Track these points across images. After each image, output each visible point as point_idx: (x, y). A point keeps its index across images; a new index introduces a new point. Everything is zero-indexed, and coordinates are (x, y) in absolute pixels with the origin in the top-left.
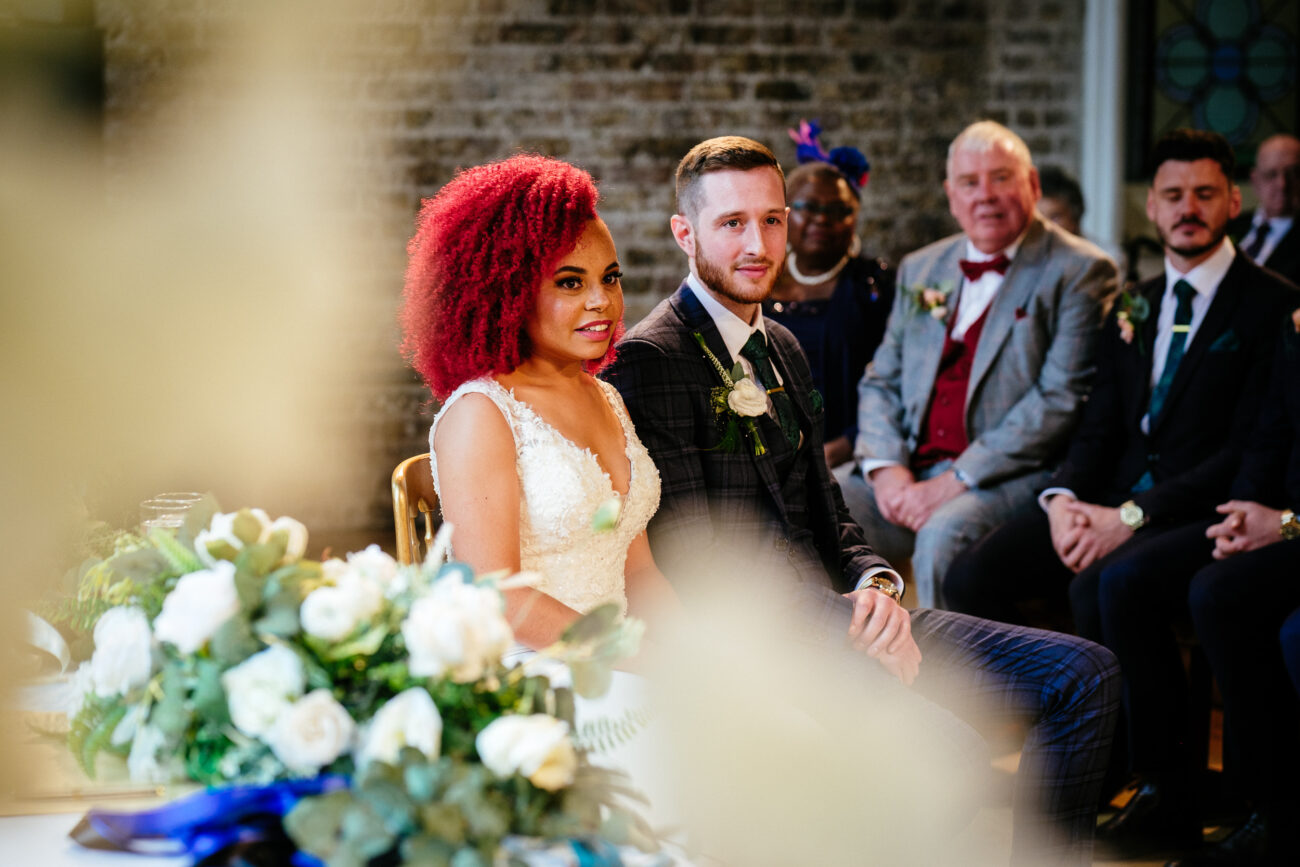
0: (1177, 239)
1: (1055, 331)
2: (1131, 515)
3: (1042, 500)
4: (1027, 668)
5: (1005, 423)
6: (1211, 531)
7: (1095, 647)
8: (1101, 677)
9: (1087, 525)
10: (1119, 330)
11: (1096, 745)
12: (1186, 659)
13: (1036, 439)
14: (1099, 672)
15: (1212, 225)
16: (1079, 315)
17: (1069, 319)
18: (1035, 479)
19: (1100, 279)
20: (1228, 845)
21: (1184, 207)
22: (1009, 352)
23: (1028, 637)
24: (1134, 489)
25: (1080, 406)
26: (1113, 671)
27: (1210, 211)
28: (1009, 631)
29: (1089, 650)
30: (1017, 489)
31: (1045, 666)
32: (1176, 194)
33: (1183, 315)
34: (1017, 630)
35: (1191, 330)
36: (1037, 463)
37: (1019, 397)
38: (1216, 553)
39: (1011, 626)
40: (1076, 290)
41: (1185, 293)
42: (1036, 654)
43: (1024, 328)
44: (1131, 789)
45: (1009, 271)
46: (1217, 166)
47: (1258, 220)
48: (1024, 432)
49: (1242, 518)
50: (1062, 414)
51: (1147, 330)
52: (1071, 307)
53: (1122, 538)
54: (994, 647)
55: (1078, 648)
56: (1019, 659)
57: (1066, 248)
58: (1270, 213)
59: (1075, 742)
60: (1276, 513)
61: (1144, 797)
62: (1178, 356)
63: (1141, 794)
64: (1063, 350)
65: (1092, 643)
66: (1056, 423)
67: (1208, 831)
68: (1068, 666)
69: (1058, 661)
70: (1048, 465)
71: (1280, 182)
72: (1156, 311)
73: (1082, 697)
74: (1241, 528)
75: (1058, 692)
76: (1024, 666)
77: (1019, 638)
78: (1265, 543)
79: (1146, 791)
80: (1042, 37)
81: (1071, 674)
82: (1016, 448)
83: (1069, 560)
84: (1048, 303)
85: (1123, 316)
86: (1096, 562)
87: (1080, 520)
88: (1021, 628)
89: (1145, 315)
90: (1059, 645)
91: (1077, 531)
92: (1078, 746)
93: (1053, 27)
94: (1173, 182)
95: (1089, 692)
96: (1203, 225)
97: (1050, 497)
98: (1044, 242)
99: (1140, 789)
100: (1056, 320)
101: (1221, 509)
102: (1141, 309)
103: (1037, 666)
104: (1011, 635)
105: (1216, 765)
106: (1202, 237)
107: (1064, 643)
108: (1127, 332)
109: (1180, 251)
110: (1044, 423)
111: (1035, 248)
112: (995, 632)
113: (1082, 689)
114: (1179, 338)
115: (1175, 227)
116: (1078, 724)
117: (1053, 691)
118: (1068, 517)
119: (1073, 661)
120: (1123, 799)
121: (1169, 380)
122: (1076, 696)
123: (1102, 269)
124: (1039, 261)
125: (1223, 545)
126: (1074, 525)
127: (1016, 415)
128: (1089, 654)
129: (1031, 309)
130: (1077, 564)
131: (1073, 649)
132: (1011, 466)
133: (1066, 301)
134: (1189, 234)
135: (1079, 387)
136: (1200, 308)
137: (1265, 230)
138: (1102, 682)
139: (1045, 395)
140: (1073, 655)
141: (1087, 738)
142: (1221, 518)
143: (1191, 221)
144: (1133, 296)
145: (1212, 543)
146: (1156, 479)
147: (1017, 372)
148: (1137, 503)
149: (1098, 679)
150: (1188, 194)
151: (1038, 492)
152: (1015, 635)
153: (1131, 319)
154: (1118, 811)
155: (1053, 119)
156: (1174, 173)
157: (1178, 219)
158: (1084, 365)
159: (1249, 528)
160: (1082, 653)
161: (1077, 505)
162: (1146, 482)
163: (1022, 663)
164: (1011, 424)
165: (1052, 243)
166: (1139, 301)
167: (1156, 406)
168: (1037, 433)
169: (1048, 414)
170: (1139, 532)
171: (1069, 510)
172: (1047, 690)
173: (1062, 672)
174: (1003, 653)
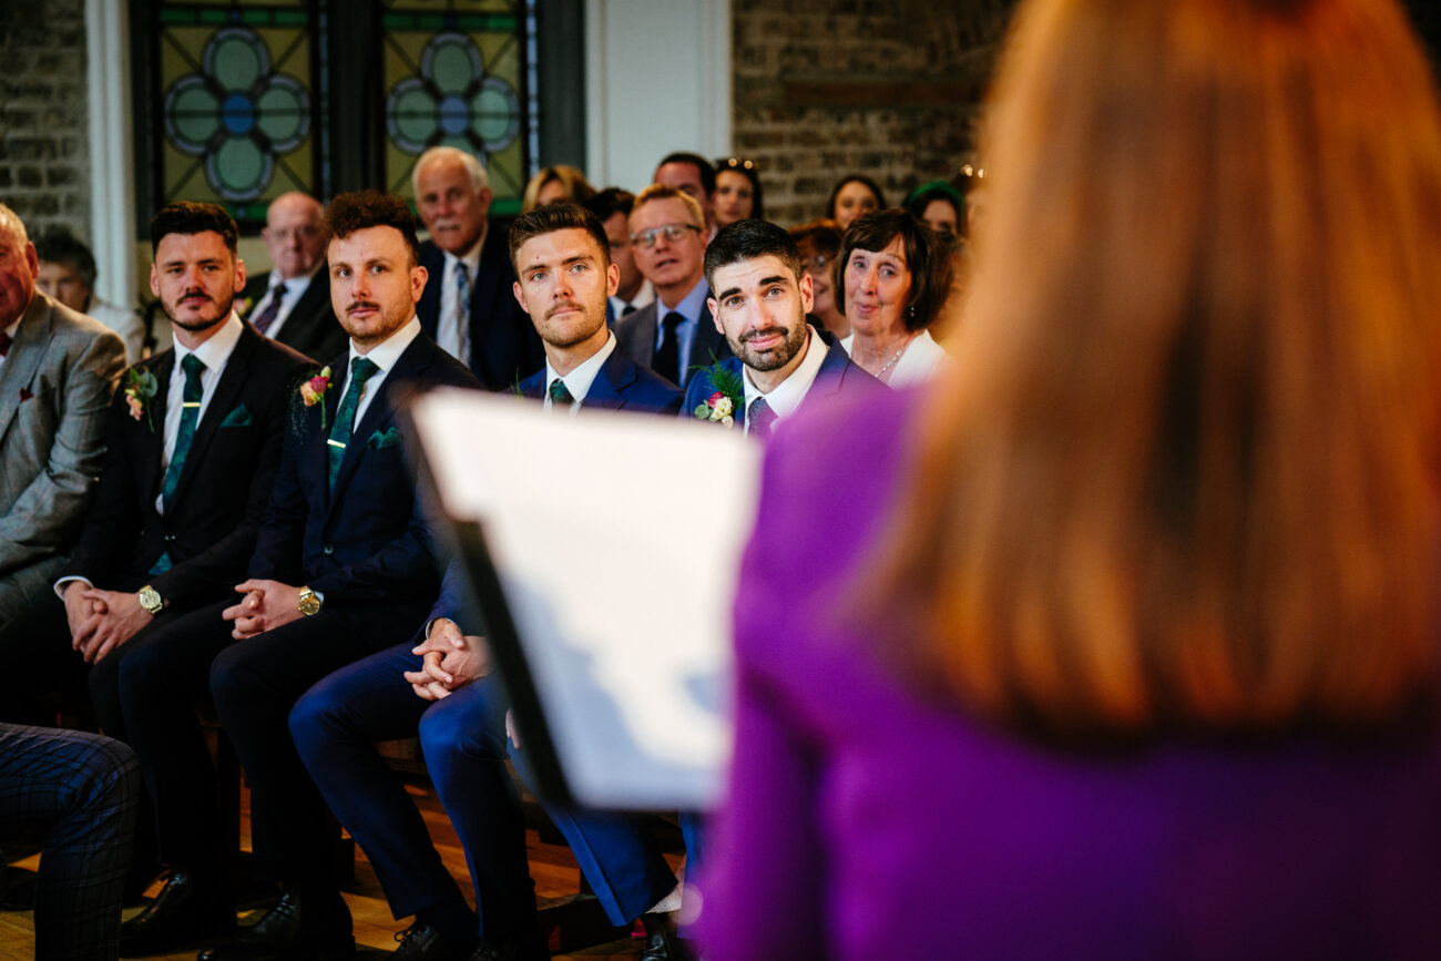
0: (183, 314)
1: (63, 412)
2: (149, 599)
3: (56, 587)
4: (45, 768)
5: (14, 510)
6: (228, 613)
7: (111, 743)
8: (119, 773)
9: (105, 611)
10: (128, 407)
11: (116, 842)
12: (213, 743)
13: (49, 524)
14: (117, 768)
15: (217, 299)
16: (86, 393)
17: (76, 398)
18: (49, 566)
19: (108, 355)
20: (262, 929)
21: (188, 280)
22: (15, 434)
23: (42, 737)
24: (151, 572)
25: (92, 486)
26: (130, 766)
27: (215, 284)
28: (21, 733)
29: (106, 746)
30: (31, 577)
31: (60, 766)
32: (178, 268)
33: (193, 392)
34: (30, 731)
35: (203, 406)
36: (51, 550)
37: (28, 481)
38: (236, 634)
39: (24, 727)
40: (82, 368)
41: (195, 368)
42: (50, 754)
43: (29, 408)
44: (162, 880)
45: (11, 350)
46: (220, 238)
47: (274, 281)
48: (35, 518)
49: (261, 596)
50: (74, 496)
51: (156, 406)
52: (78, 386)
53: (141, 623)
54: (8, 750)
55: (94, 744)
56: (33, 761)
57: (69, 325)
58: (285, 275)
59: (96, 841)
60: (294, 590)
61: (176, 885)
62: (189, 433)
63: (173, 883)
64: (72, 430)
65: (109, 739)
66: (69, 506)
67: (242, 915)
68: (84, 765)
69: (74, 760)
70: (62, 550)
71: (290, 242)
72: (164, 387)
73: (99, 796)
74: (260, 608)
75: (75, 791)
76: (39, 767)
77: (32, 740)
78: (285, 621)
79: (178, 880)
80: (42, 91)
81: (87, 772)
82: (27, 535)
83: (87, 650)
84: (54, 383)
85: (131, 392)
86: (114, 649)
87: (98, 606)
88: (34, 728)
89: (153, 392)
90: (75, 743)
91: (95, 617)
92: (99, 845)
93: (53, 80)
94: (175, 256)
95: (107, 789)
96: (209, 299)
97: (66, 585)
98: (47, 317)
99: (172, 879)
100: (63, 399)
101: (239, 588)
102: (149, 386)
103: (52, 766)
104: (24, 737)
105: (247, 847)
106: (208, 312)
107: (81, 741)
108: (136, 408)
109: (186, 326)
110: (55, 508)
111: (37, 325)
112: (6, 735)
113: (99, 787)
114: (189, 414)
115: (180, 302)
116: (97, 822)
117: (70, 791)
118: (87, 604)
119: (89, 758)
120: (154, 890)
121: (181, 459)
122: (93, 795)
123: (109, 345)
124: (41, 340)
125: (242, 624)
126: (93, 612)
127: (26, 501)
128: (106, 750)
129: (36, 390)
130: (96, 652)
131: (88, 746)
132: (24, 553)
133: (72, 380)
134: (194, 308)
135: (90, 468)
136: (210, 383)
137: (281, 291)
138: (119, 780)
139: (54, 478)
140: (89, 753)
141: (107, 836)
142: (238, 598)
143: (198, 295)
144: (140, 372)
145: (231, 624)
146: (174, 560)
147: (25, 456)
148: (154, 588)
149: (115, 775)
150: (191, 267)
151: (53, 581)
152: (28, 736)
153: (138, 396)
154: (151, 902)
155: (58, 177)
156: (177, 246)
157: (183, 294)
158: (94, 445)
159: (268, 608)
160: (98, 751)
161: (93, 593)
162: (164, 564)
163: (36, 764)
164: (21, 509)
165: (55, 321)
166: (146, 376)
167: (170, 485)
168: (48, 518)
169: (59, 497)
170: (158, 616)
171: (86, 598)
172: (64, 791)
173: (78, 771)
174: (16, 756)
